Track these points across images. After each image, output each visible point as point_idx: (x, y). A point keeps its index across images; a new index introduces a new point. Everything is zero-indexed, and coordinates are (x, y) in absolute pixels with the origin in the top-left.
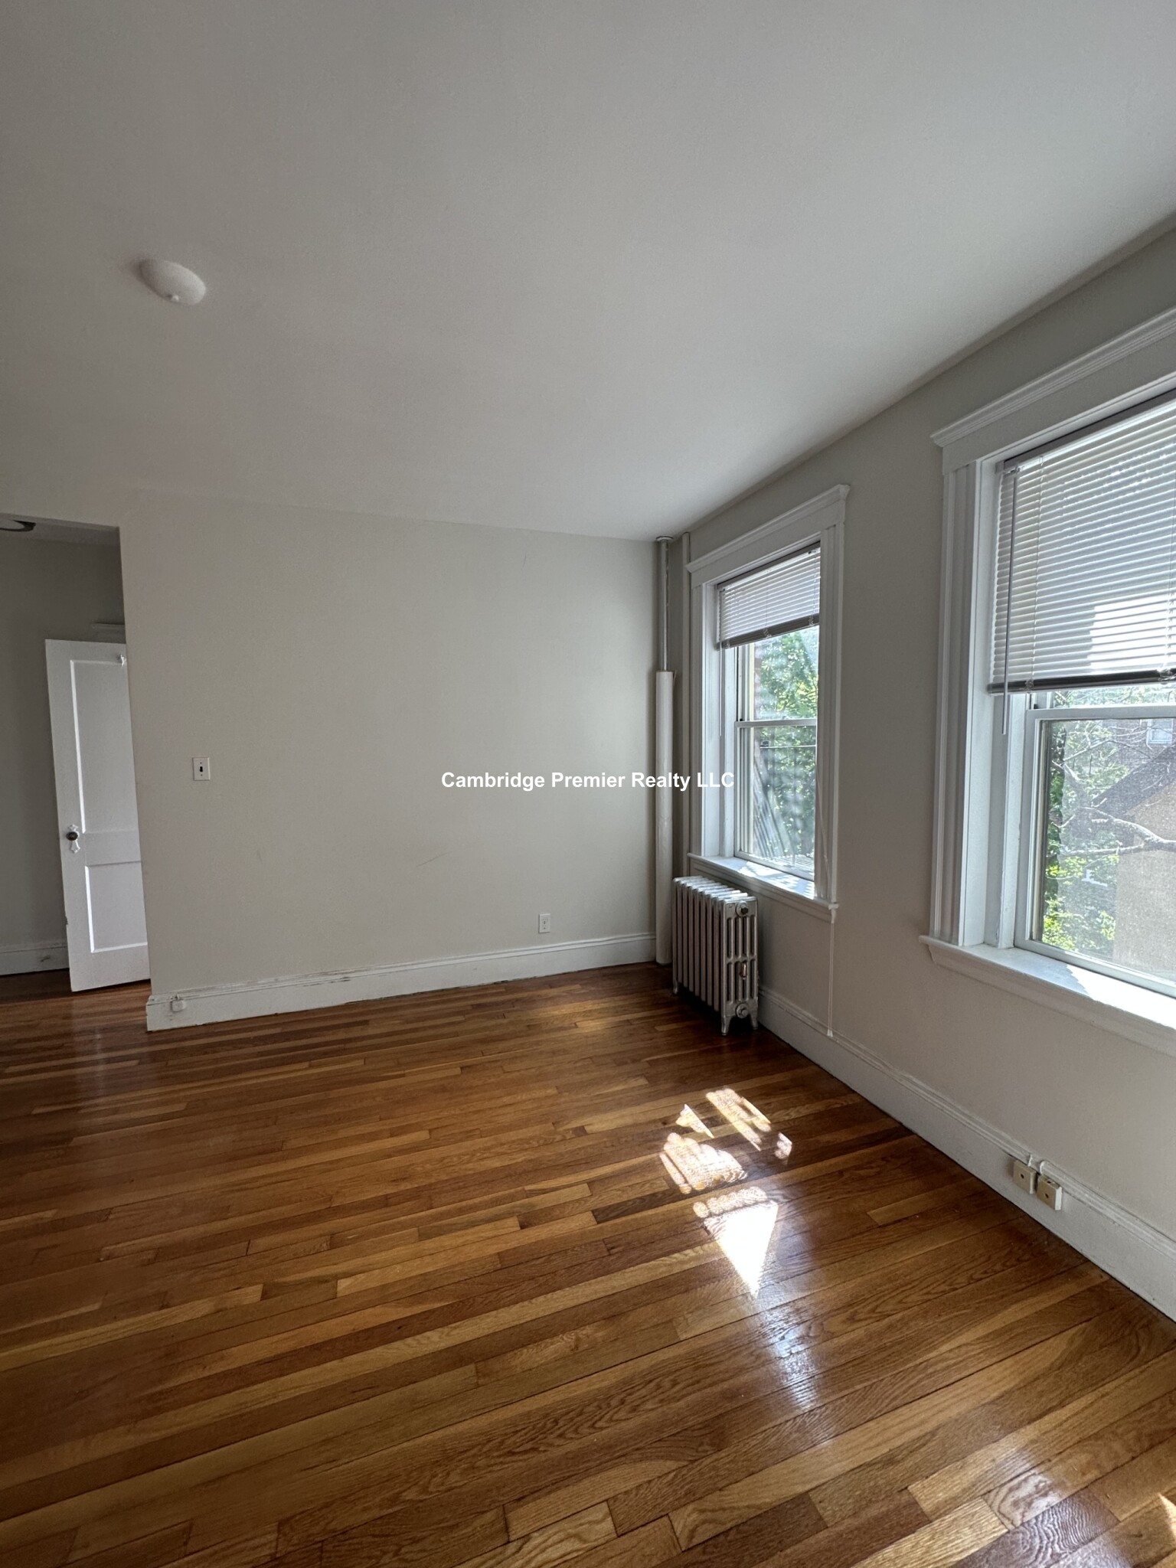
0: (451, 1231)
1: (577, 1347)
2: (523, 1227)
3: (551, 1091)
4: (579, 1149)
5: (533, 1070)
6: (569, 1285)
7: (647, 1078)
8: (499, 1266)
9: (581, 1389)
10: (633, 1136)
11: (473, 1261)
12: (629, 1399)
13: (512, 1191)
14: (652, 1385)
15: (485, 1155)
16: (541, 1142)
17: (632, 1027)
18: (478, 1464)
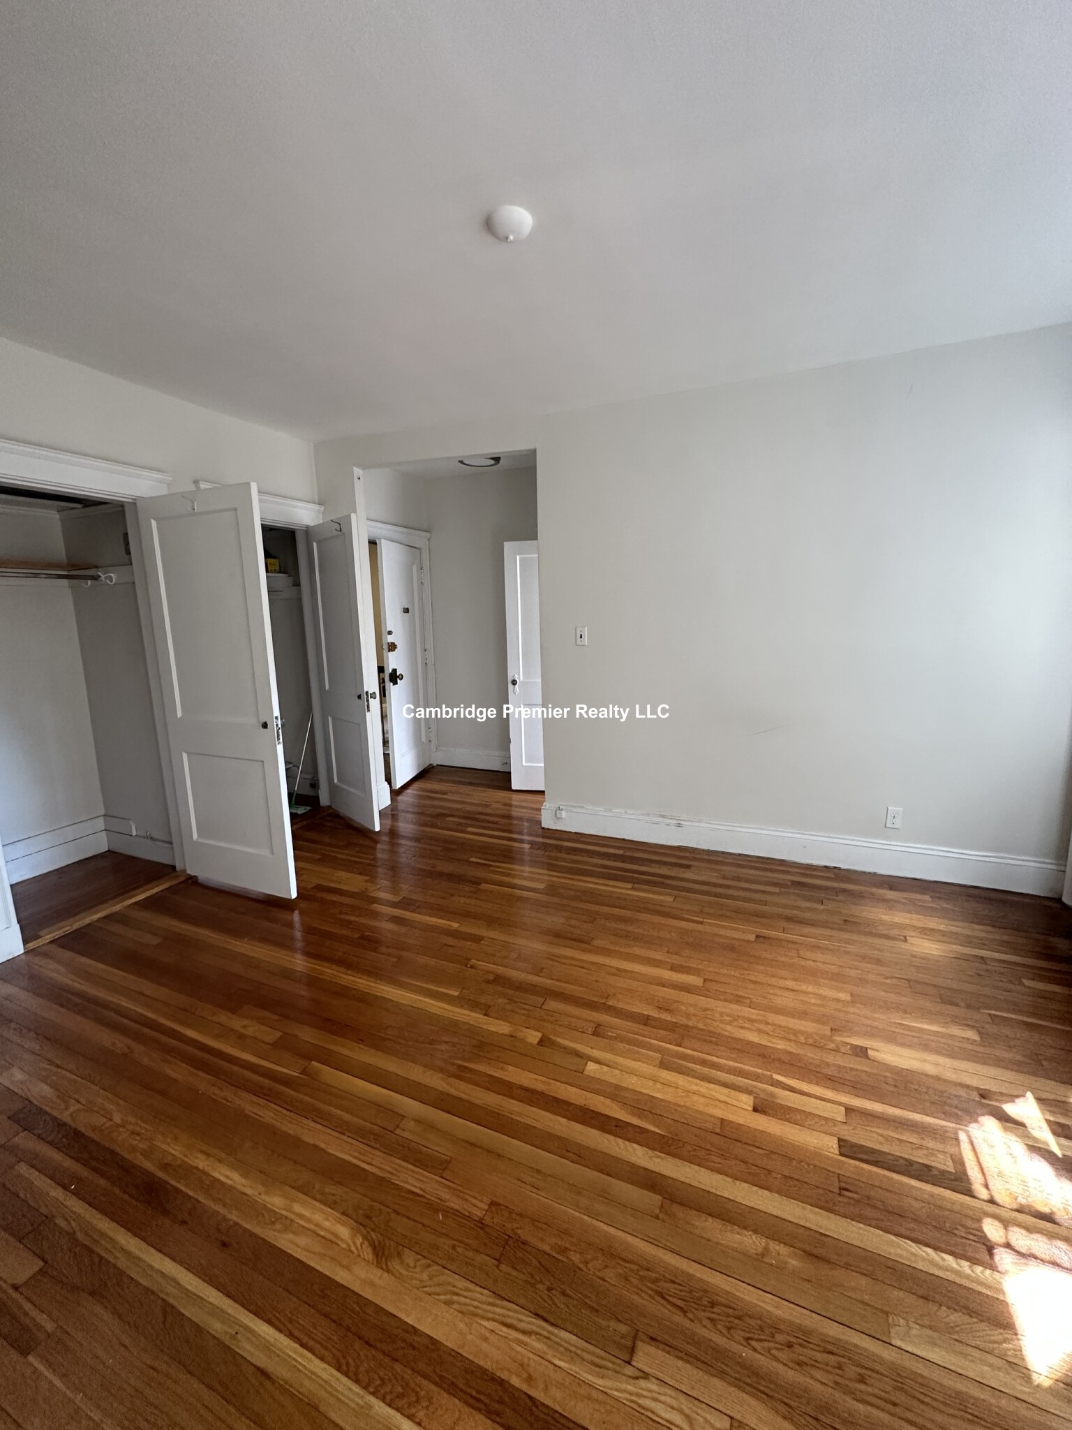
0: (688, 1075)
1: (763, 1255)
2: (755, 1110)
3: (844, 996)
4: (851, 1069)
5: (833, 967)
6: (779, 1192)
7: (980, 1033)
8: (718, 1130)
9: (749, 1296)
10: (928, 1088)
11: (697, 1111)
12: (797, 1349)
13: (760, 1071)
14: (832, 1359)
15: (746, 1025)
16: (810, 1041)
17: (984, 967)
18: (632, 1279)
